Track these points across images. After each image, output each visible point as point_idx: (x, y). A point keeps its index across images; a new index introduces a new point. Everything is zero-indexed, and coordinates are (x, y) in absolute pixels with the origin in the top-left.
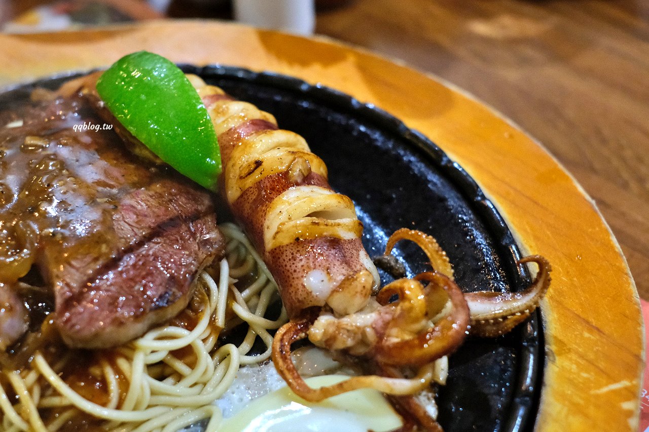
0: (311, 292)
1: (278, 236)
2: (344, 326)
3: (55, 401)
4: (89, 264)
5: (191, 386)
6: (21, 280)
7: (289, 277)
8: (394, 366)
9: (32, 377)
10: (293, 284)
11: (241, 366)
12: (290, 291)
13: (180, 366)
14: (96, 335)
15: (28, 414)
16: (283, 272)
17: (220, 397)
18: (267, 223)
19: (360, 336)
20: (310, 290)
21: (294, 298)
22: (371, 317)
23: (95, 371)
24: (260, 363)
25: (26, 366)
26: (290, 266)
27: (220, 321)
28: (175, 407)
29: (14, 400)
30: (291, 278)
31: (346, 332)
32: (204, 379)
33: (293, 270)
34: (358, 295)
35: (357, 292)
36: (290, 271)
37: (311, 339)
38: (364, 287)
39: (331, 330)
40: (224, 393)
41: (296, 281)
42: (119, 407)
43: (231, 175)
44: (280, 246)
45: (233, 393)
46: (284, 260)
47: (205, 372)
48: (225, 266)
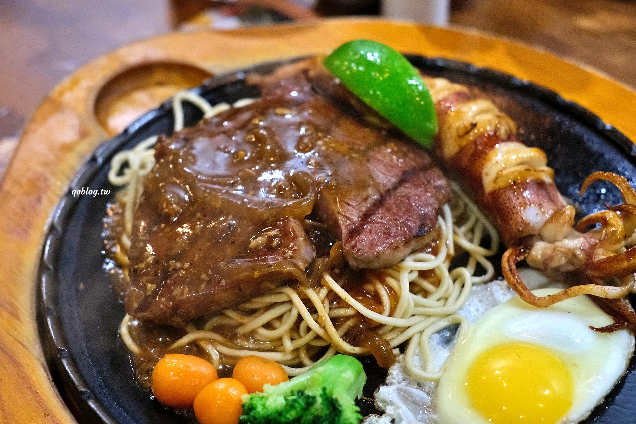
0: (529, 223)
1: (498, 181)
2: (559, 248)
3: (342, 312)
4: (361, 203)
5: (438, 300)
6: (307, 217)
7: (509, 212)
8: (600, 278)
9: (324, 292)
10: (513, 217)
11: (473, 285)
12: (511, 224)
13: (426, 285)
14: (378, 256)
15: (324, 322)
16: (504, 209)
17: (460, 308)
18: (485, 171)
19: (570, 256)
20: (528, 222)
21: (514, 229)
22: (579, 241)
23: (369, 288)
24: (486, 283)
25: (319, 284)
26: (510, 204)
27: (452, 252)
28: (429, 316)
29: (313, 310)
30: (511, 213)
31: (560, 253)
32: (446, 295)
33: (512, 206)
34: (566, 224)
35: (565, 222)
36: (510, 207)
37: (529, 261)
38: (571, 218)
39: (549, 252)
40: (463, 305)
41: (516, 216)
42: (391, 315)
43: (448, 135)
44: (499, 188)
45: (470, 305)
46: (504, 199)
47: (447, 289)
48: (447, 209)
